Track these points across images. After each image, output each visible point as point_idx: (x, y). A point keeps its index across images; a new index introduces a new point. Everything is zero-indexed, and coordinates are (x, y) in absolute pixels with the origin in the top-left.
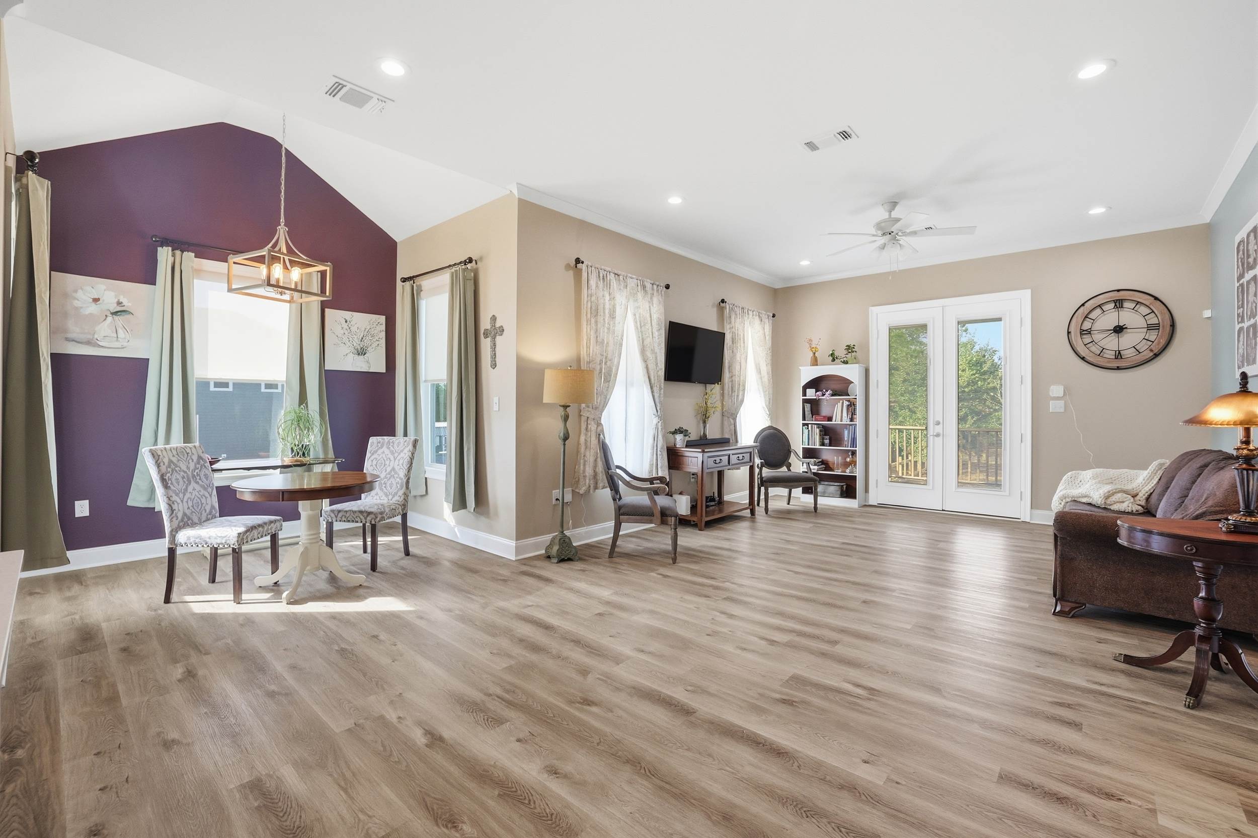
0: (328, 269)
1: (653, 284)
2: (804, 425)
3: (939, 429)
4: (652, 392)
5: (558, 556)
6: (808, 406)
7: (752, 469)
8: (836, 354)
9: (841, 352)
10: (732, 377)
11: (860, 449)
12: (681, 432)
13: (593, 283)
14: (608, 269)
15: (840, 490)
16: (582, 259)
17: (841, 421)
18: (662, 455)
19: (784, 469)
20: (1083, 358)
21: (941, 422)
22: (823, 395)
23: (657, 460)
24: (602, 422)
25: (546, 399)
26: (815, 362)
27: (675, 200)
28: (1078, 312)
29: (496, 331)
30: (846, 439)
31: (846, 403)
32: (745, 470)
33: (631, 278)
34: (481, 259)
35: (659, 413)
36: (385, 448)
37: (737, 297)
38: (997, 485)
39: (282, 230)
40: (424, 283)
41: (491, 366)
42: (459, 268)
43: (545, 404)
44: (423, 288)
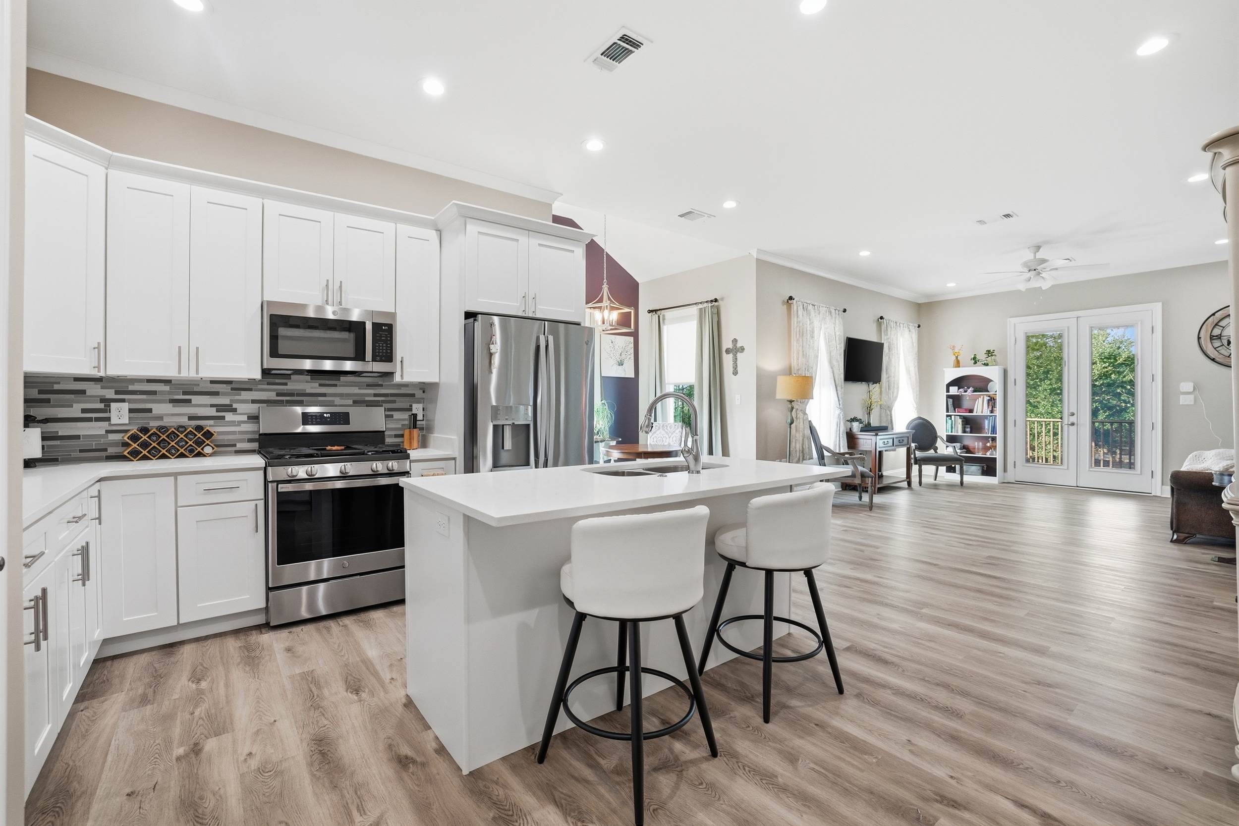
0: (632, 311)
1: (835, 310)
2: (947, 416)
3: (1073, 419)
4: (837, 390)
6: (950, 401)
7: (908, 450)
8: (978, 357)
9: (982, 356)
10: (889, 378)
11: (999, 436)
12: (857, 420)
13: (800, 313)
14: (808, 302)
15: (981, 469)
16: (794, 297)
17: (982, 412)
18: (843, 437)
19: (932, 451)
20: (1213, 360)
21: (1076, 413)
22: (965, 391)
23: (840, 441)
24: (807, 412)
25: (778, 396)
26: (958, 364)
27: (865, 253)
28: (1208, 321)
29: (736, 350)
30: (986, 427)
31: (986, 398)
32: (903, 451)
33: (822, 307)
34: (722, 299)
35: (841, 406)
36: (661, 430)
37: (893, 314)
38: (1131, 465)
39: (605, 288)
40: (668, 314)
41: (733, 374)
42: (705, 305)
43: (777, 399)
44: (666, 317)
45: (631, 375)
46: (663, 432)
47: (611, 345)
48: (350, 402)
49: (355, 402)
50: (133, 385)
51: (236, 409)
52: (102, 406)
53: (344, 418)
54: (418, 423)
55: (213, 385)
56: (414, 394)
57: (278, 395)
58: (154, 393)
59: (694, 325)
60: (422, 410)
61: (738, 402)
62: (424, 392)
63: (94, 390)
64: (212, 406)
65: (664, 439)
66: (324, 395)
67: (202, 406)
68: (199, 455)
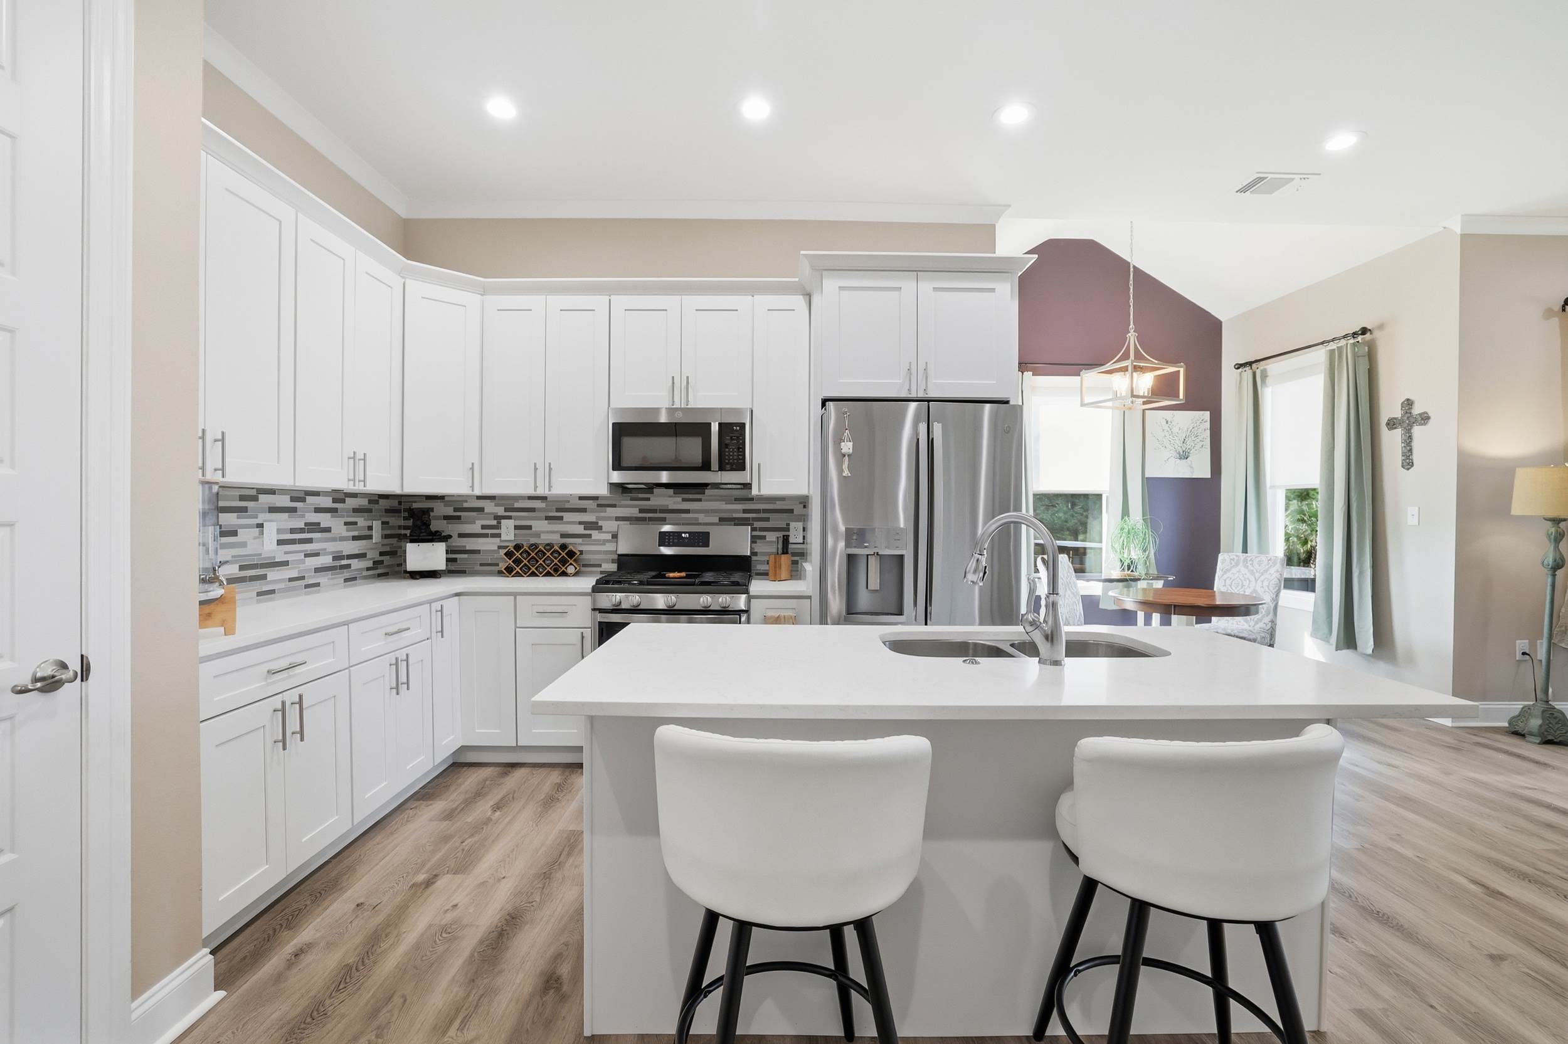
0: (1182, 370)
5: (1541, 734)
25: (1517, 509)
29: (1410, 421)
34: (1381, 327)
36: (1241, 567)
39: (1132, 337)
40: (1272, 367)
41: (1403, 466)
42: (1343, 342)
43: (1514, 516)
44: (1269, 373)
45: (1205, 473)
46: (1244, 570)
47: (1166, 427)
48: (716, 520)
49: (721, 519)
50: (518, 502)
51: (602, 526)
52: (494, 522)
53: (702, 539)
54: (791, 546)
55: (581, 501)
56: (793, 510)
57: (641, 511)
58: (533, 510)
59: (1317, 383)
60: (802, 530)
61: (1412, 521)
62: (805, 507)
63: (490, 507)
64: (580, 523)
65: (1246, 583)
66: (687, 511)
67: (572, 524)
68: (564, 574)
